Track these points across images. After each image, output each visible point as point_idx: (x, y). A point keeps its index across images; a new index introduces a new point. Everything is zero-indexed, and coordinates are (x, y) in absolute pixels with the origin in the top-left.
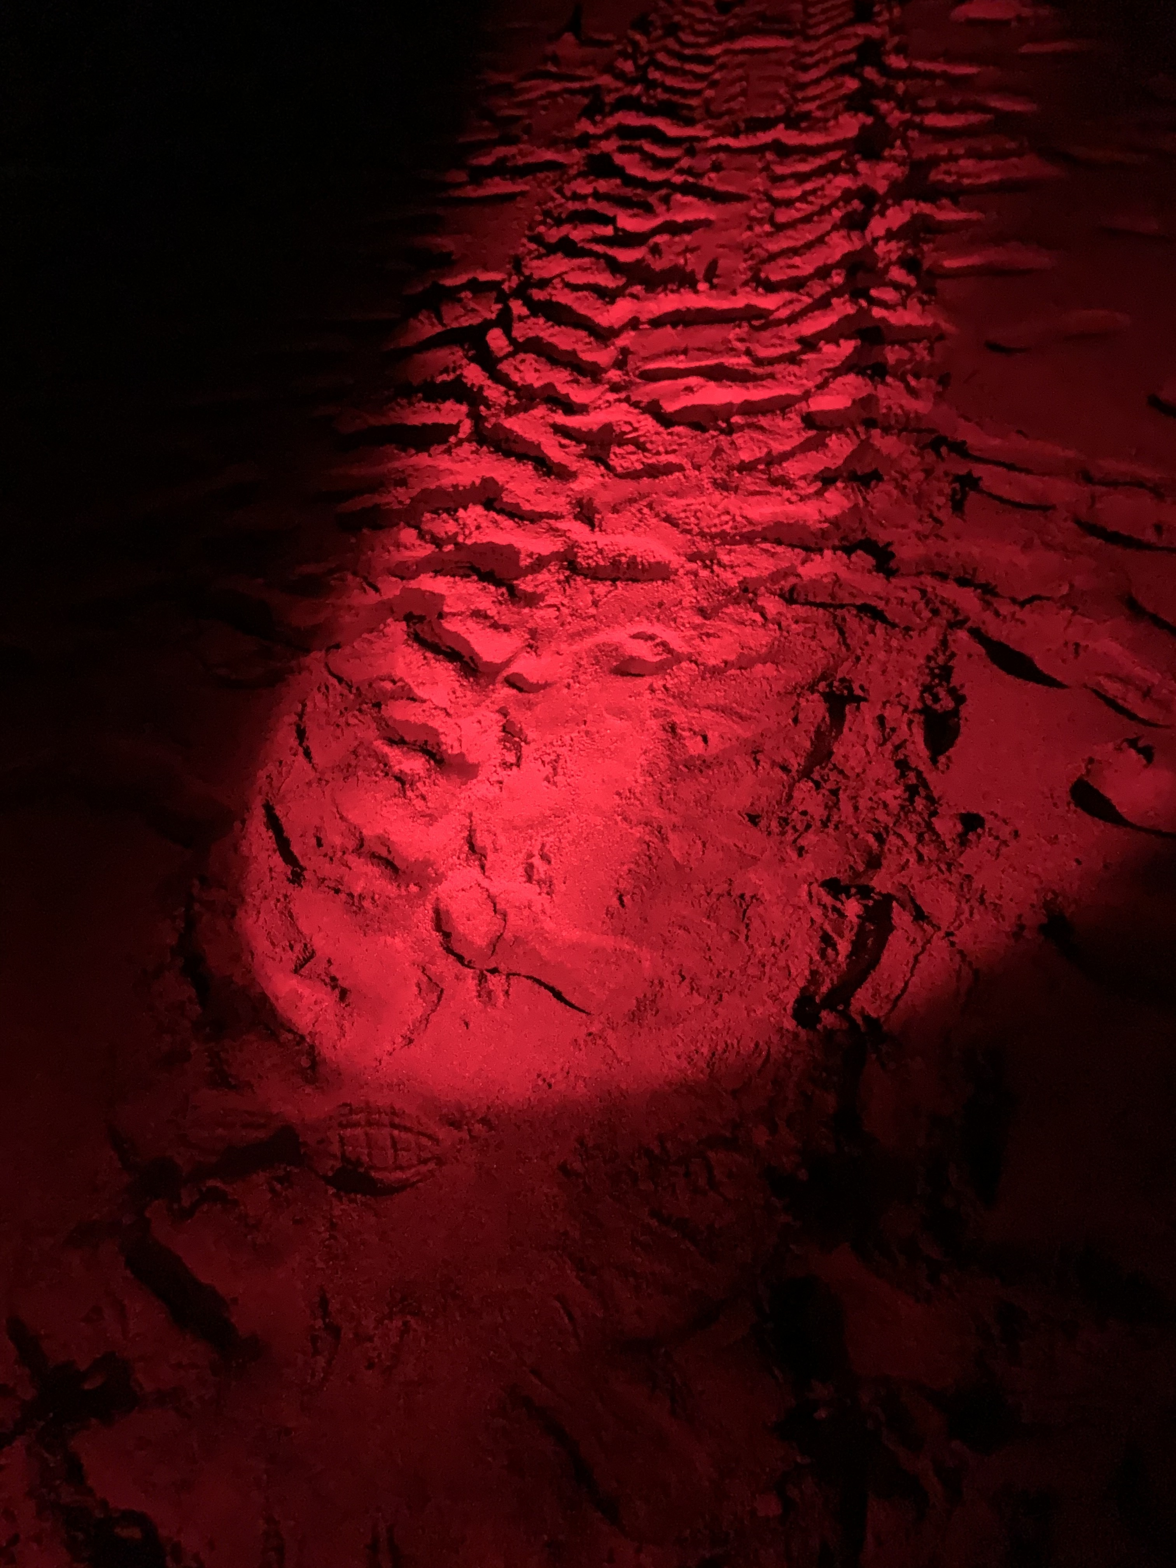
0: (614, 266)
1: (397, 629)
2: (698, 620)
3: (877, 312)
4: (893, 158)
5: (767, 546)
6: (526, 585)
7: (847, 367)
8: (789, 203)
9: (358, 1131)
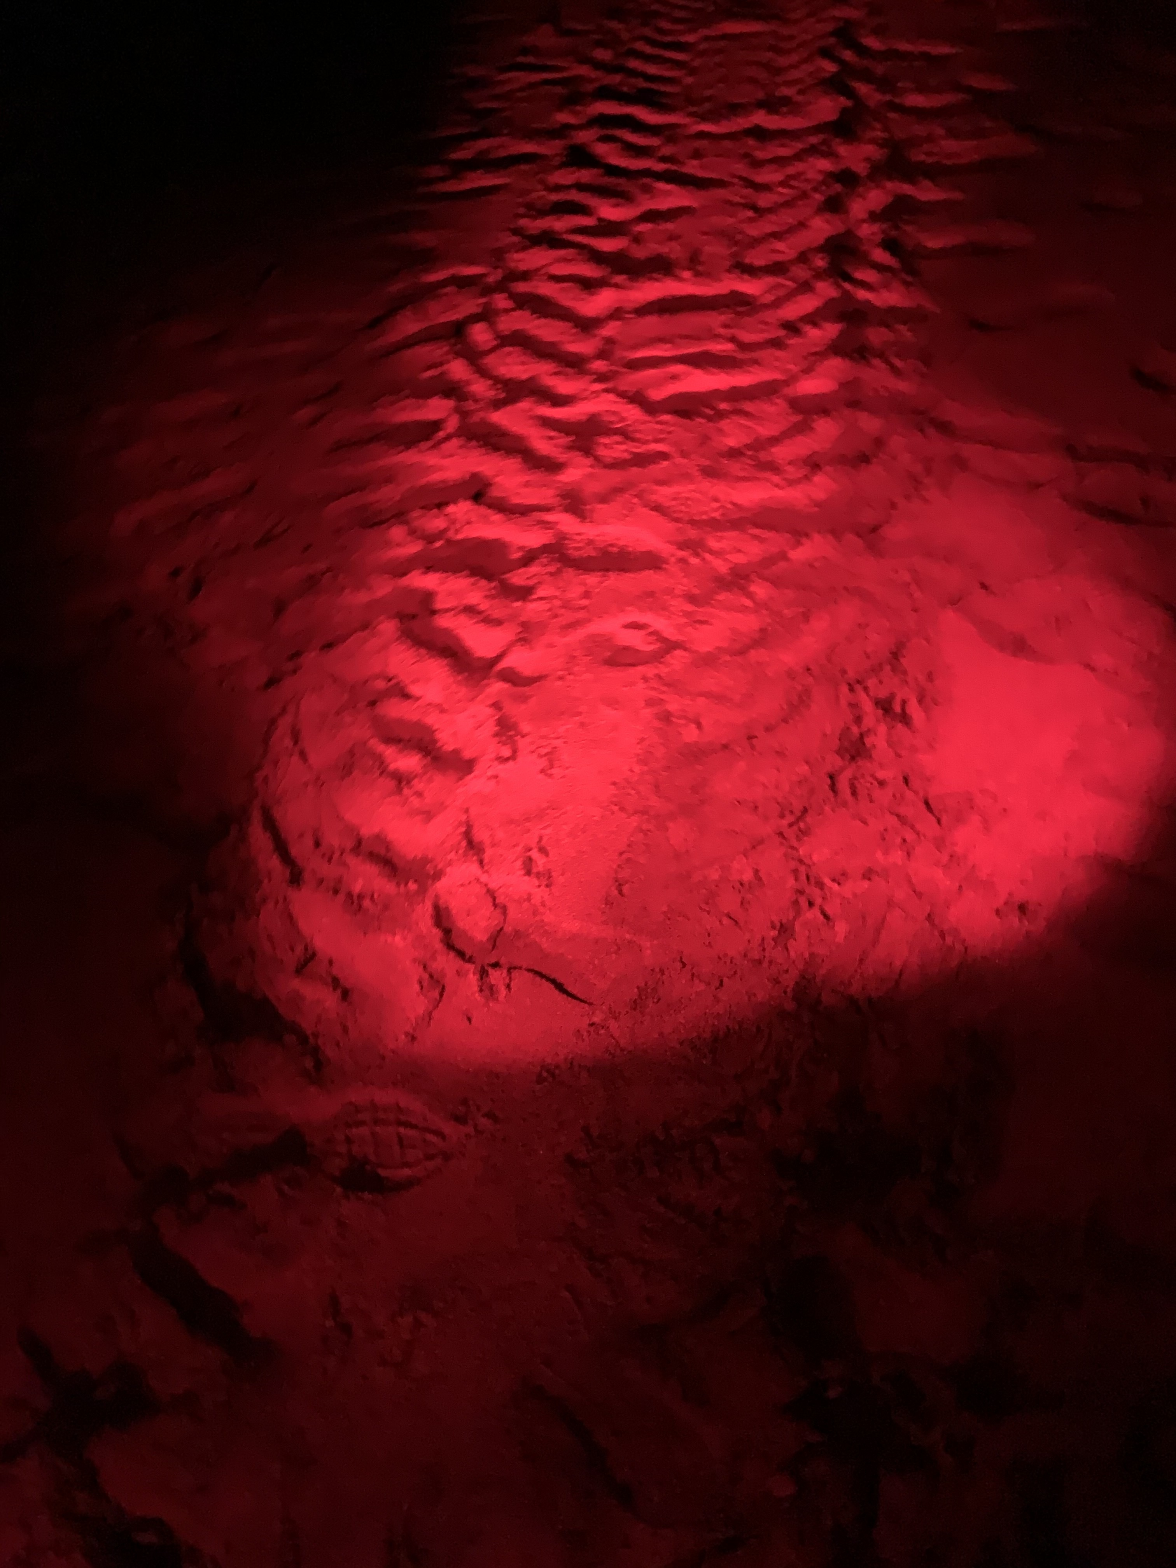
0: (597, 257)
1: (388, 627)
3: (862, 294)
4: (873, 141)
5: (757, 531)
6: (518, 578)
7: (836, 349)
8: (765, 188)
9: (364, 1131)
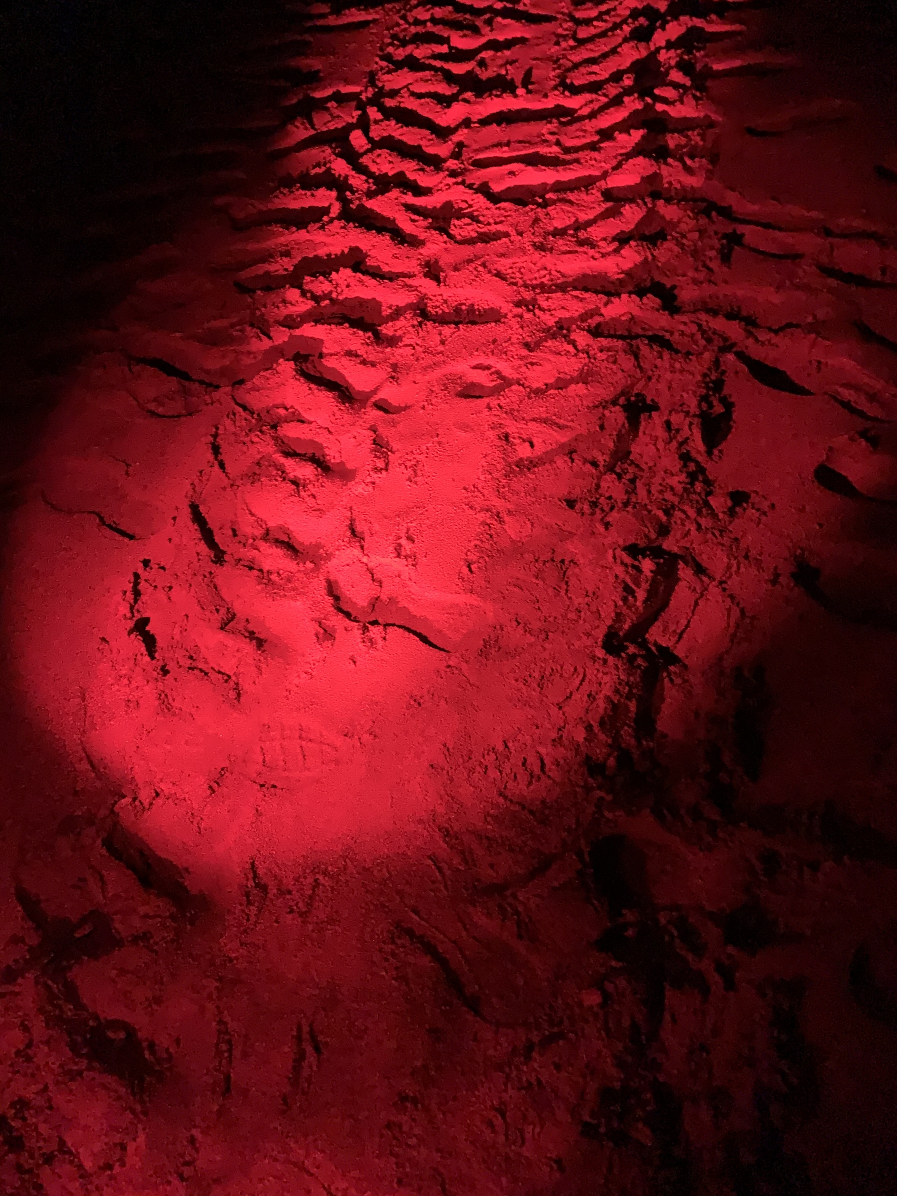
0: (449, 78)
1: (287, 367)
2: (525, 352)
3: (660, 107)
5: (577, 293)
6: (387, 330)
7: (638, 151)
8: (588, 22)
9: (275, 743)
